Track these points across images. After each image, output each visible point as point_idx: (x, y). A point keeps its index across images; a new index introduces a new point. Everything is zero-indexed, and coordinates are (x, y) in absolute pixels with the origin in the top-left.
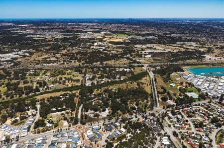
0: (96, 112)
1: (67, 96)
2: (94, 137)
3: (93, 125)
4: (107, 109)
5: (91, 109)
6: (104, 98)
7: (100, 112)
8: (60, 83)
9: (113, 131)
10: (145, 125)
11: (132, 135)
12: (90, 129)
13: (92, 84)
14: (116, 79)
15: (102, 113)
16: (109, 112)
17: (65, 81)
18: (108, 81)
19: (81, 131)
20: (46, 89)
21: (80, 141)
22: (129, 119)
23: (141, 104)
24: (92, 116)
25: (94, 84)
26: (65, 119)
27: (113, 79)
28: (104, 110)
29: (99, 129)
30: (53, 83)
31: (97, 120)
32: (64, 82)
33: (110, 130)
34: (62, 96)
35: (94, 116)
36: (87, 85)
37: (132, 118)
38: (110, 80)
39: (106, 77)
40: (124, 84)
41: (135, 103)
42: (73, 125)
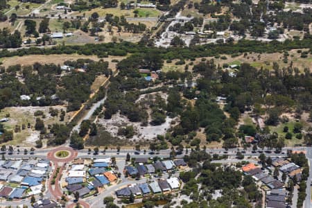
0: (130, 124)
1: (82, 67)
2: (83, 185)
3: (100, 154)
4: (168, 120)
5: (124, 113)
6: (181, 89)
7: (145, 124)
8: (85, 30)
9: (143, 179)
10: (249, 182)
11: (190, 201)
12: (87, 162)
13: (176, 42)
14: (261, 35)
15: (149, 127)
16: (169, 130)
17: (103, 25)
18: (231, 40)
19: (61, 164)
20: (38, 42)
21: (40, 186)
22: (216, 157)
23: (286, 121)
24: (113, 131)
25: (182, 43)
26: (39, 127)
27: (253, 34)
28: (158, 122)
29: (107, 168)
30: (66, 26)
31: (118, 145)
32: (98, 28)
33: (137, 177)
34: (65, 67)
35: (119, 134)
36: (158, 44)
37: (225, 157)
38: (237, 38)
39: (234, 28)
40: (277, 57)
41: (266, 115)
42: (49, 145)
